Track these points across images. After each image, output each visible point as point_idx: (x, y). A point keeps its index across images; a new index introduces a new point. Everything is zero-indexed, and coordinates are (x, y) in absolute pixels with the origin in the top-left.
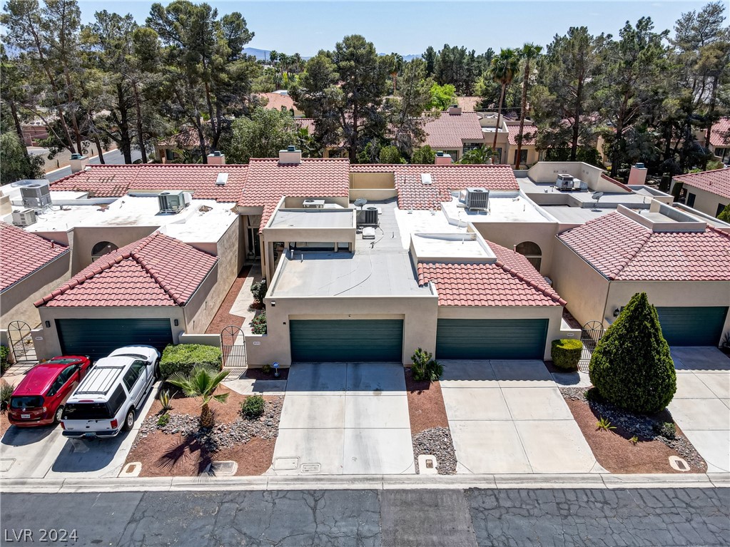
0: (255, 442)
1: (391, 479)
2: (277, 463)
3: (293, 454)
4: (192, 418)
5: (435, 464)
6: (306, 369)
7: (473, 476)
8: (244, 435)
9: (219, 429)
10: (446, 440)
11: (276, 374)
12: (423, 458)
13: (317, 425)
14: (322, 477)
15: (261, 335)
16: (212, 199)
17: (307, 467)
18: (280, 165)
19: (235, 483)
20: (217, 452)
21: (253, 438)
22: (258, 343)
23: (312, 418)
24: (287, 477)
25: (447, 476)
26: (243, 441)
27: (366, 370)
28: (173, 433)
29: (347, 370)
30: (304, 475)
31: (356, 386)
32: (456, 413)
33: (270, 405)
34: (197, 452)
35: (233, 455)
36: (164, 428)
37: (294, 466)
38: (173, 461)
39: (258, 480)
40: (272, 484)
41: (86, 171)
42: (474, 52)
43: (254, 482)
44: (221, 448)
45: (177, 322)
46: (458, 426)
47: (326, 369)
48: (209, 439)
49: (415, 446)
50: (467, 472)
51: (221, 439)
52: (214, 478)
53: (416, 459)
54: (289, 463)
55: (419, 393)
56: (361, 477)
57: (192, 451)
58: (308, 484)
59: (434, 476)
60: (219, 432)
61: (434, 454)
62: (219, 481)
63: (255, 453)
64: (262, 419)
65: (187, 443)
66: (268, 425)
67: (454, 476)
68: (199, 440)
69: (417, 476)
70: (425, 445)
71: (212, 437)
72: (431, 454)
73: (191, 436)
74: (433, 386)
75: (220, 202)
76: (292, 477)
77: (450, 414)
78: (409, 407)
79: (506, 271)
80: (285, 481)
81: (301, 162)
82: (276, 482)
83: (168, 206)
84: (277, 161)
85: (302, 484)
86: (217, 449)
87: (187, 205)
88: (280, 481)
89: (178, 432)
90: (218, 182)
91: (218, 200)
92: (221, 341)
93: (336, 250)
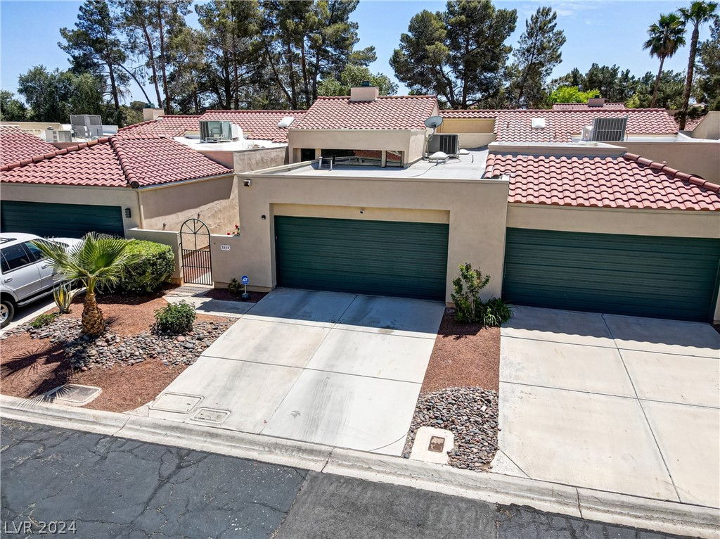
0: (149, 366)
1: (346, 458)
2: (163, 400)
3: (198, 391)
5: (450, 445)
6: (291, 296)
7: (528, 483)
8: (137, 353)
9: (107, 341)
10: (484, 408)
11: (245, 294)
12: (426, 434)
13: (263, 357)
14: (220, 431)
15: (230, 236)
16: (269, 139)
17: (205, 413)
18: (350, 102)
19: (73, 417)
21: (149, 360)
22: (228, 248)
23: (260, 349)
24: (160, 422)
25: (467, 472)
26: (132, 361)
27: (381, 305)
28: (41, 338)
29: (354, 302)
30: (191, 424)
31: (357, 319)
32: (519, 373)
33: (209, 326)
34: (54, 365)
35: (103, 379)
36: (35, 331)
37: (183, 407)
38: (11, 371)
39: (112, 419)
40: (130, 429)
41: (156, 121)
42: (628, 72)
43: (104, 422)
44: (92, 365)
45: (129, 212)
46: (518, 393)
47: (321, 299)
48: (83, 351)
49: (419, 410)
50: (516, 473)
51: (100, 354)
52: (47, 405)
53: (412, 431)
54: (182, 404)
55: (457, 338)
56: (289, 443)
57: (47, 362)
58: (189, 439)
59: (439, 467)
60: (105, 344)
61: (451, 430)
62: (51, 410)
63: (138, 381)
64: (181, 338)
65: (48, 352)
66: (186, 348)
67: (484, 475)
68: (67, 349)
69: (401, 461)
70: (438, 410)
71: (89, 349)
72: (445, 427)
73: (62, 344)
74: (484, 332)
75: (276, 142)
76: (167, 423)
77: (504, 372)
78: (433, 353)
79: (641, 165)
80: (154, 428)
81: (376, 99)
82: (138, 427)
83: (210, 135)
84: (348, 99)
85: (179, 437)
86: (85, 366)
87: (235, 139)
88: (146, 426)
89: (48, 337)
90: (280, 124)
91: (274, 140)
92: (179, 242)
93: (383, 165)
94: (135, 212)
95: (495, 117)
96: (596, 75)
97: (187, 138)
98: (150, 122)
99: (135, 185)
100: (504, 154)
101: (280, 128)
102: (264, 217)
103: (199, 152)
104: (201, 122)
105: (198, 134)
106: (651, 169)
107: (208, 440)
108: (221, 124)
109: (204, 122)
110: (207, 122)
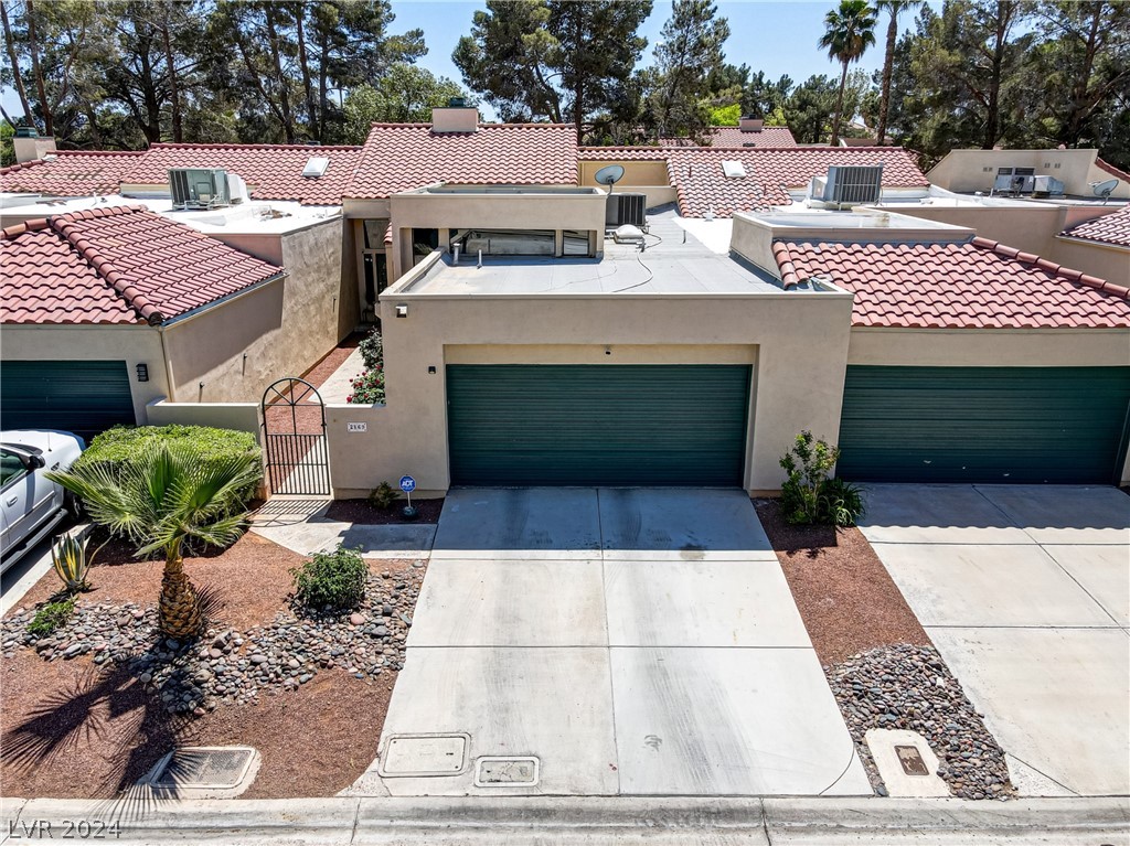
0: (328, 685)
1: (793, 815)
2: (395, 754)
3: (449, 722)
4: (142, 613)
5: (932, 761)
6: (489, 503)
7: (1082, 806)
8: (293, 663)
9: (218, 645)
10: (940, 682)
11: (408, 509)
12: (883, 742)
13: (524, 635)
14: (549, 803)
15: (370, 406)
16: (293, 200)
17: (496, 769)
18: (433, 134)
19: (238, 822)
20: (199, 716)
21: (323, 673)
22: (362, 428)
23: (507, 618)
24: (424, 803)
25: (986, 804)
26: (291, 680)
27: (649, 504)
28: (68, 657)
29: (599, 504)
30: (487, 796)
31: (631, 538)
32: (940, 608)
33: (386, 584)
34: (133, 717)
35: (249, 728)
36: (43, 642)
37: (448, 764)
38: (47, 742)
39: (324, 814)
40: (371, 828)
41: (44, 162)
42: (761, 74)
43: (310, 822)
44: (213, 702)
45: (144, 372)
46: (961, 643)
47: (541, 503)
48: (181, 674)
49: (844, 702)
50: (1054, 790)
51: (218, 675)
52: (170, 806)
53: (859, 742)
54: (436, 756)
55: (813, 555)
56: (683, 803)
57: (115, 712)
58: (499, 830)
59: (942, 804)
60: (217, 652)
61: (915, 728)
62: (184, 816)
63: (325, 721)
64: (356, 617)
65: (105, 688)
66: (374, 636)
67: (1013, 805)
68: (146, 676)
69: (879, 803)
70: (877, 697)
71: (190, 668)
72: (904, 726)
73: (125, 666)
74: (844, 537)
75: (308, 204)
76: (441, 804)
77: (921, 610)
78: (794, 589)
79: (1003, 257)
80: (419, 817)
81: (478, 129)
82: (387, 822)
83: (191, 195)
84: (428, 128)
85: (477, 828)
86: (200, 705)
87: (235, 202)
88: (401, 818)
89: (83, 653)
90: (306, 170)
91: (304, 202)
92: (261, 422)
93: (559, 254)
94: (156, 369)
95: (666, 159)
96: (720, 79)
97: (125, 196)
98: (33, 165)
99: (156, 320)
100: (798, 242)
101: (308, 178)
102: (432, 369)
103: (212, 236)
104: (172, 173)
105: (167, 190)
106: (1019, 262)
107: (536, 824)
108: (213, 175)
109: (177, 172)
110: (184, 173)
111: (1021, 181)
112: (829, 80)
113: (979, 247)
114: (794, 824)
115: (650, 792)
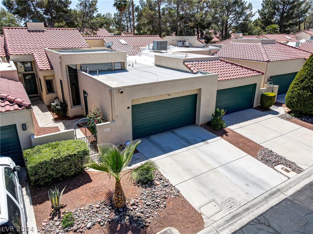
0: (172, 202)
2: (204, 212)
3: (206, 199)
4: (98, 206)
5: (289, 169)
10: (275, 154)
12: (279, 168)
14: (246, 206)
15: (109, 122)
17: (228, 204)
20: (148, 226)
21: (167, 200)
22: (108, 130)
23: (187, 170)
25: (303, 173)
26: (162, 206)
28: (89, 228)
30: (233, 211)
32: (258, 140)
35: (164, 222)
36: (75, 227)
44: (148, 220)
45: (24, 127)
46: (268, 145)
48: (131, 218)
49: (265, 163)
50: (307, 167)
51: (142, 213)
53: (275, 169)
54: (212, 208)
55: (227, 135)
58: (244, 217)
59: (298, 176)
60: (135, 207)
64: (157, 183)
66: (166, 186)
67: (306, 172)
68: (122, 222)
69: (290, 180)
70: (270, 160)
71: (132, 214)
72: (278, 164)
74: (227, 130)
79: (227, 62)
80: (228, 223)
81: (45, 30)
82: (222, 227)
84: (26, 29)
85: (240, 219)
86: (146, 223)
88: (224, 225)
92: (75, 135)
93: (113, 69)
94: (29, 125)
95: (103, 39)
100: (189, 62)
102: (128, 108)
106: (230, 63)
107: (249, 212)
111: (184, 43)
112: (102, 15)
113: (221, 61)
114: (285, 190)
115: (259, 195)
